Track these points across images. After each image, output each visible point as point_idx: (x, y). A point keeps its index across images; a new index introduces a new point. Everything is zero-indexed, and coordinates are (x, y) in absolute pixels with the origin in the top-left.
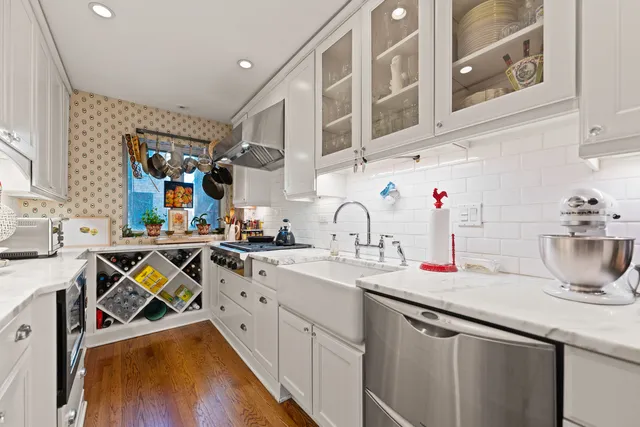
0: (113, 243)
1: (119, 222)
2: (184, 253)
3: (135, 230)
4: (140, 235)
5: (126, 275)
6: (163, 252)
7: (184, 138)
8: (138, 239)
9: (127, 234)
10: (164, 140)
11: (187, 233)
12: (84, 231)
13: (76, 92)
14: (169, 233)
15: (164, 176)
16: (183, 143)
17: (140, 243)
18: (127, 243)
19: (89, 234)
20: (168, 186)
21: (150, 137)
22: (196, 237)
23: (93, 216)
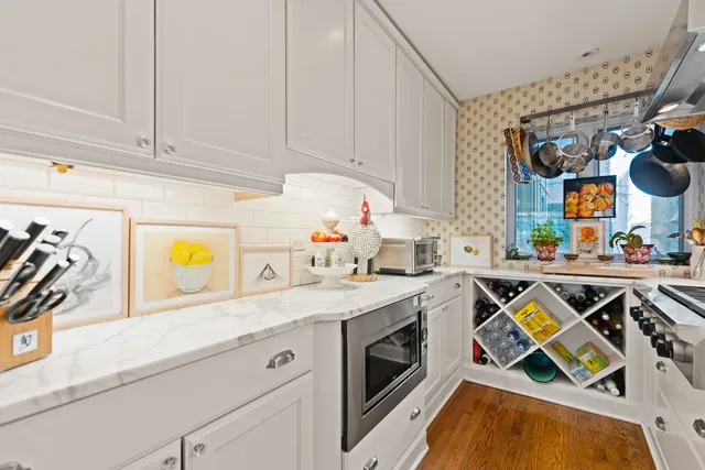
0: (494, 266)
1: (502, 241)
2: (591, 293)
3: (521, 251)
4: (527, 258)
5: (504, 308)
6: (555, 286)
7: (595, 104)
8: (523, 262)
9: (513, 255)
10: (561, 118)
11: (602, 258)
12: (468, 250)
13: (461, 103)
14: (570, 257)
15: (559, 172)
16: (592, 112)
17: (527, 269)
18: (511, 267)
19: (472, 254)
20: (569, 186)
21: (538, 123)
22: (618, 267)
23: (476, 234)
